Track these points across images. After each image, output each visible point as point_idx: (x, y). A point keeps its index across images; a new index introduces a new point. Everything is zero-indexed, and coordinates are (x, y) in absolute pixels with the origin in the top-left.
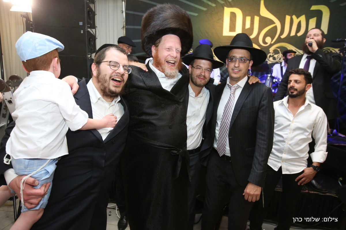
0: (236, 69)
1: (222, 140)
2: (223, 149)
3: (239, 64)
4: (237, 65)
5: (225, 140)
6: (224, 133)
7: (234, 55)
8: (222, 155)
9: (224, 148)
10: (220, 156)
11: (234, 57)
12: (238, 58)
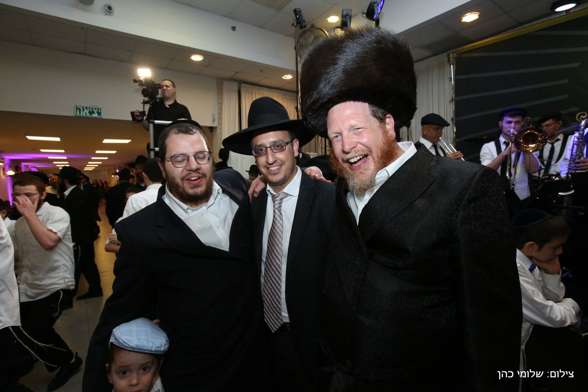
0: (271, 166)
1: (271, 300)
2: (277, 317)
3: (273, 156)
4: (271, 160)
5: (277, 300)
6: (273, 284)
7: (259, 143)
8: (275, 330)
9: (278, 315)
10: (273, 332)
11: (260, 146)
12: (268, 146)
